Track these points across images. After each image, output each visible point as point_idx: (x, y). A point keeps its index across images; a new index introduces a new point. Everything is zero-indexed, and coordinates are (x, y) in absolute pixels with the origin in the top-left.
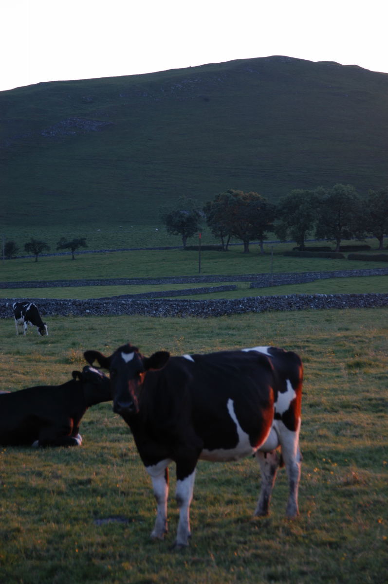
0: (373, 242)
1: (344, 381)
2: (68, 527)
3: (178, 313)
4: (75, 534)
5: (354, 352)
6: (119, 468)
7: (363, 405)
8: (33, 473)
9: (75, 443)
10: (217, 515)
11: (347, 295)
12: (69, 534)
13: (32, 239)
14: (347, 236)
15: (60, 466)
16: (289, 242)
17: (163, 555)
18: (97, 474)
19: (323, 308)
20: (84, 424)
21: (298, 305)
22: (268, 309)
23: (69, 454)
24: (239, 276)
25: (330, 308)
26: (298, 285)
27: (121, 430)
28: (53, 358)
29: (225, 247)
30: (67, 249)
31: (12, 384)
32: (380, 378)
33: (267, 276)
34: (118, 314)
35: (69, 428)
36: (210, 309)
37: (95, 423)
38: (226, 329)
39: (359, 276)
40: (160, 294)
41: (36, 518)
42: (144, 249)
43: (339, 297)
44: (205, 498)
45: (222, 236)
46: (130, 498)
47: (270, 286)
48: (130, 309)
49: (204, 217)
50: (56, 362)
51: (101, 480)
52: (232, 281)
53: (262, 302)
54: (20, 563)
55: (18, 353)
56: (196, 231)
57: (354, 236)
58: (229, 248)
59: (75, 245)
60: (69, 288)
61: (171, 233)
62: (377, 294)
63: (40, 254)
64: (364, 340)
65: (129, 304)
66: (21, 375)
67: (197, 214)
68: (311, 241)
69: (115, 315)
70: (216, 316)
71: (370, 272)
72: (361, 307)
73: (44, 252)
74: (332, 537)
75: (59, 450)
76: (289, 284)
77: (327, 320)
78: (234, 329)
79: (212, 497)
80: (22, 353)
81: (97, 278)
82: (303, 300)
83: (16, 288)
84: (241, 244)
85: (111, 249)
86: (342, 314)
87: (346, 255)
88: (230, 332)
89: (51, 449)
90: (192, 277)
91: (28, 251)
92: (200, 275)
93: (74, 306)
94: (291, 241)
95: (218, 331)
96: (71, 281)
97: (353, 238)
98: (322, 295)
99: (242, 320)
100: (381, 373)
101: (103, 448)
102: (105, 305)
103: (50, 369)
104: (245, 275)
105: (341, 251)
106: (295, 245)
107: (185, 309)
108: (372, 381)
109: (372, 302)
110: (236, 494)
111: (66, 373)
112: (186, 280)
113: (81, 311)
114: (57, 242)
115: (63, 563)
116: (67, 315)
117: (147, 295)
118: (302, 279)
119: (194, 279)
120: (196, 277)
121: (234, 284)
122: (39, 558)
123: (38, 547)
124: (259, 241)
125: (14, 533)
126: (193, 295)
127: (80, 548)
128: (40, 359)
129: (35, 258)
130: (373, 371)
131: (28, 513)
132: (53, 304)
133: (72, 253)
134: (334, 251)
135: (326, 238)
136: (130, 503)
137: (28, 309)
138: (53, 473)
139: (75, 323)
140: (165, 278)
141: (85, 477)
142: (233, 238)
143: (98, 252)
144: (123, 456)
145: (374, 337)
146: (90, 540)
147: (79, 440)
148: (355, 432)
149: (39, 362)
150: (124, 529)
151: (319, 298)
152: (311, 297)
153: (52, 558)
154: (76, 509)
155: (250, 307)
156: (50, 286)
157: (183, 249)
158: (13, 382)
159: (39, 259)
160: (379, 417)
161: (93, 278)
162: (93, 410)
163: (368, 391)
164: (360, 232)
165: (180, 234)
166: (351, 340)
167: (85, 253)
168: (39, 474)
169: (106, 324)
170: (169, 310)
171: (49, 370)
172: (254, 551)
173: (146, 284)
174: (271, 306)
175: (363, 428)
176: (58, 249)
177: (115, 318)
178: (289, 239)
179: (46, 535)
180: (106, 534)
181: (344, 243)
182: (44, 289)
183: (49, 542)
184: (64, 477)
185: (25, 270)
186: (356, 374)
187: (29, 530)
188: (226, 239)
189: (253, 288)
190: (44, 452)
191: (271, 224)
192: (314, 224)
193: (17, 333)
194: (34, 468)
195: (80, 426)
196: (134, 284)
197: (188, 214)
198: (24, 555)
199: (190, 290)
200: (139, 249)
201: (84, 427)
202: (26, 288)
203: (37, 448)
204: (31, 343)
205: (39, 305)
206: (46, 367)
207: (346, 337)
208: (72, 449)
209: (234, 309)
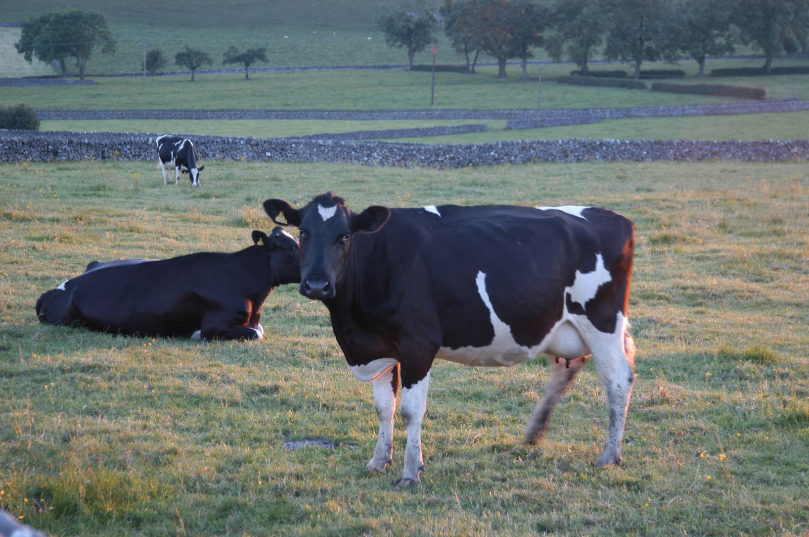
0: (689, 65)
1: (646, 262)
2: (247, 451)
3: (400, 160)
4: (258, 459)
5: (661, 222)
6: (317, 372)
7: (673, 296)
8: (194, 374)
9: (252, 336)
10: (463, 441)
11: (650, 142)
12: (248, 460)
13: (187, 47)
14: (652, 55)
15: (233, 366)
16: (566, 62)
17: (385, 493)
18: (286, 380)
19: (614, 159)
20: (266, 310)
21: (577, 154)
22: (533, 158)
23: (246, 351)
24: (491, 110)
25: (623, 159)
26: (576, 127)
27: (320, 321)
28: (219, 218)
29: (471, 68)
30: (238, 63)
31: (160, 252)
32: (698, 259)
33: (532, 112)
34: (312, 159)
35: (246, 314)
36: (448, 156)
37: (283, 309)
38: (471, 185)
39: (666, 116)
40: (372, 134)
41: (200, 436)
42: (351, 67)
43: (637, 144)
44: (445, 417)
45: (467, 51)
46: (335, 414)
47: (535, 127)
48: (330, 153)
49: (441, 22)
50: (223, 224)
51: (293, 387)
52: (479, 118)
53: (524, 148)
54: (178, 496)
55: (167, 209)
56: (428, 43)
57: (662, 56)
58: (477, 69)
59: (249, 58)
60: (241, 121)
61: (392, 45)
62: (694, 141)
63: (198, 69)
64: (674, 205)
65: (328, 146)
66: (172, 240)
67: (431, 18)
68: (598, 62)
69: (309, 160)
70: (457, 167)
71: (683, 110)
72: (669, 159)
73: (204, 66)
74: (630, 475)
75: (232, 344)
76: (563, 124)
77: (619, 178)
78: (482, 185)
79: (454, 416)
80: (173, 210)
81: (282, 108)
82: (585, 147)
83: (163, 118)
84: (495, 64)
85: (303, 66)
86: (642, 169)
87: (649, 83)
88: (478, 190)
89: (218, 343)
90: (421, 110)
91: (181, 65)
92: (434, 107)
93: (249, 146)
94: (569, 61)
95: (459, 188)
96: (243, 111)
97: (660, 59)
98: (613, 140)
99: (494, 174)
100: (700, 252)
101: (296, 344)
102: (293, 145)
103: (215, 233)
104: (499, 110)
105: (641, 77)
106: (574, 67)
107: (410, 155)
108: (687, 263)
109: (686, 153)
110: (490, 413)
111: (238, 239)
112: (411, 114)
113: (258, 153)
114: (224, 52)
115: (241, 499)
116: (238, 158)
117: (354, 135)
118: (584, 117)
119: (423, 113)
120: (427, 110)
121: (482, 122)
122: (206, 491)
123: (204, 476)
124: (521, 60)
125: (169, 456)
126: (421, 136)
127: (265, 479)
128: (199, 219)
129: (191, 75)
130: (687, 249)
131: (188, 430)
132: (217, 142)
133: (246, 69)
134: (632, 77)
135: (620, 58)
136: (336, 420)
137: (181, 147)
138: (222, 376)
139: (250, 171)
140: (382, 111)
141: (269, 383)
142: (482, 54)
143: (284, 69)
144: (323, 355)
145: (689, 202)
146: (279, 469)
147: (260, 332)
148: (662, 333)
149: (199, 223)
150: (327, 455)
151: (608, 145)
152: (596, 143)
153: (224, 492)
154: (259, 426)
155: (506, 155)
156: (212, 118)
157: (408, 68)
158: (162, 250)
159: (197, 77)
160: (697, 313)
161: (275, 108)
162: (280, 292)
163: (681, 277)
164: (670, 50)
165: (404, 46)
166: (655, 206)
167: (264, 70)
168: (203, 377)
169: (295, 173)
170: (387, 156)
171: (213, 234)
172: (517, 491)
173: (354, 119)
174: (537, 154)
175: (674, 326)
176: (224, 63)
177: (308, 165)
178: (565, 58)
179: (214, 459)
180: (302, 462)
181: (647, 66)
182: (203, 121)
183: (220, 470)
184: (239, 381)
185: (175, 93)
186: (662, 252)
187: (190, 453)
188: (472, 55)
189: (510, 128)
190: (208, 346)
191: (539, 35)
192: (604, 37)
193: (165, 182)
194: (196, 368)
195: (261, 312)
196: (335, 118)
197: (417, 17)
198: (183, 487)
199: (417, 130)
200: (343, 67)
201: (267, 314)
202: (177, 118)
203: (199, 341)
204: (186, 196)
205: (197, 143)
206: (209, 231)
207: (647, 201)
208: (250, 343)
209: (482, 158)
